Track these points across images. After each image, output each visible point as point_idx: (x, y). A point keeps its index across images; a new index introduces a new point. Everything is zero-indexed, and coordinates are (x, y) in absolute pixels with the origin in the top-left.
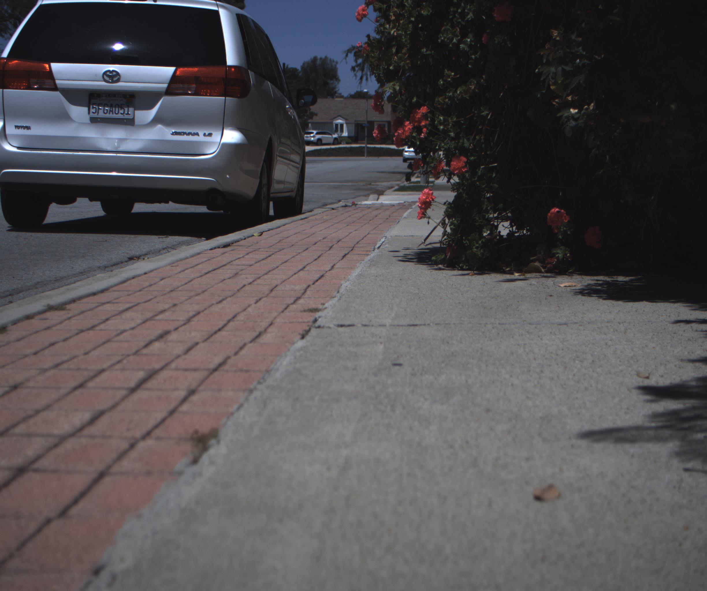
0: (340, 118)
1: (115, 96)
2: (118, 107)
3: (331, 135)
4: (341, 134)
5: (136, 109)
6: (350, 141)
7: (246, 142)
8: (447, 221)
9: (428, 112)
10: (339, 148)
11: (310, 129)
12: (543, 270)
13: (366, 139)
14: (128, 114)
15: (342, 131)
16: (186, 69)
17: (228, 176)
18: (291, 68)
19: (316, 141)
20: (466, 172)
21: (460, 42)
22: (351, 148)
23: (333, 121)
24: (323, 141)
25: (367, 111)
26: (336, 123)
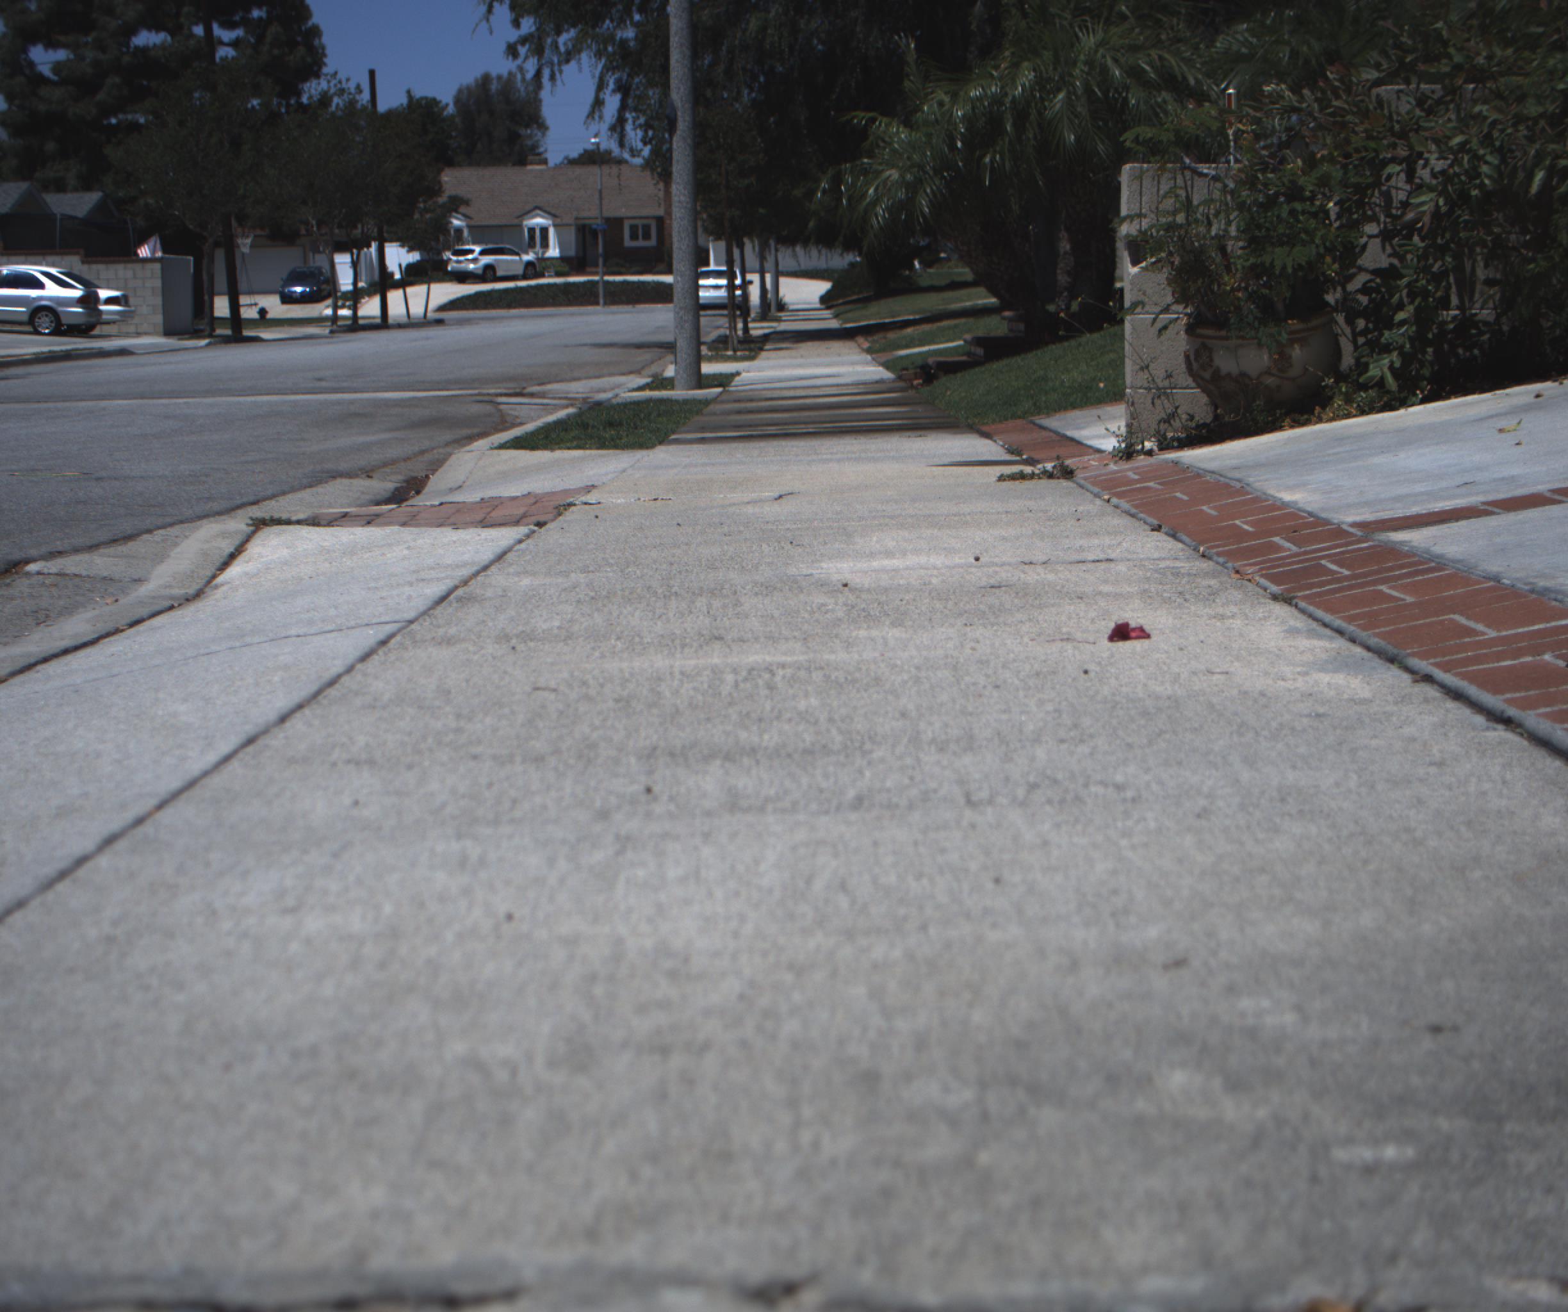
0: (538, 212)
3: (517, 254)
4: (544, 253)
6: (566, 269)
10: (539, 287)
11: (468, 244)
13: (601, 261)
15: (545, 245)
18: (422, 98)
19: (480, 272)
22: (568, 285)
23: (522, 222)
24: (497, 270)
25: (600, 192)
26: (531, 226)
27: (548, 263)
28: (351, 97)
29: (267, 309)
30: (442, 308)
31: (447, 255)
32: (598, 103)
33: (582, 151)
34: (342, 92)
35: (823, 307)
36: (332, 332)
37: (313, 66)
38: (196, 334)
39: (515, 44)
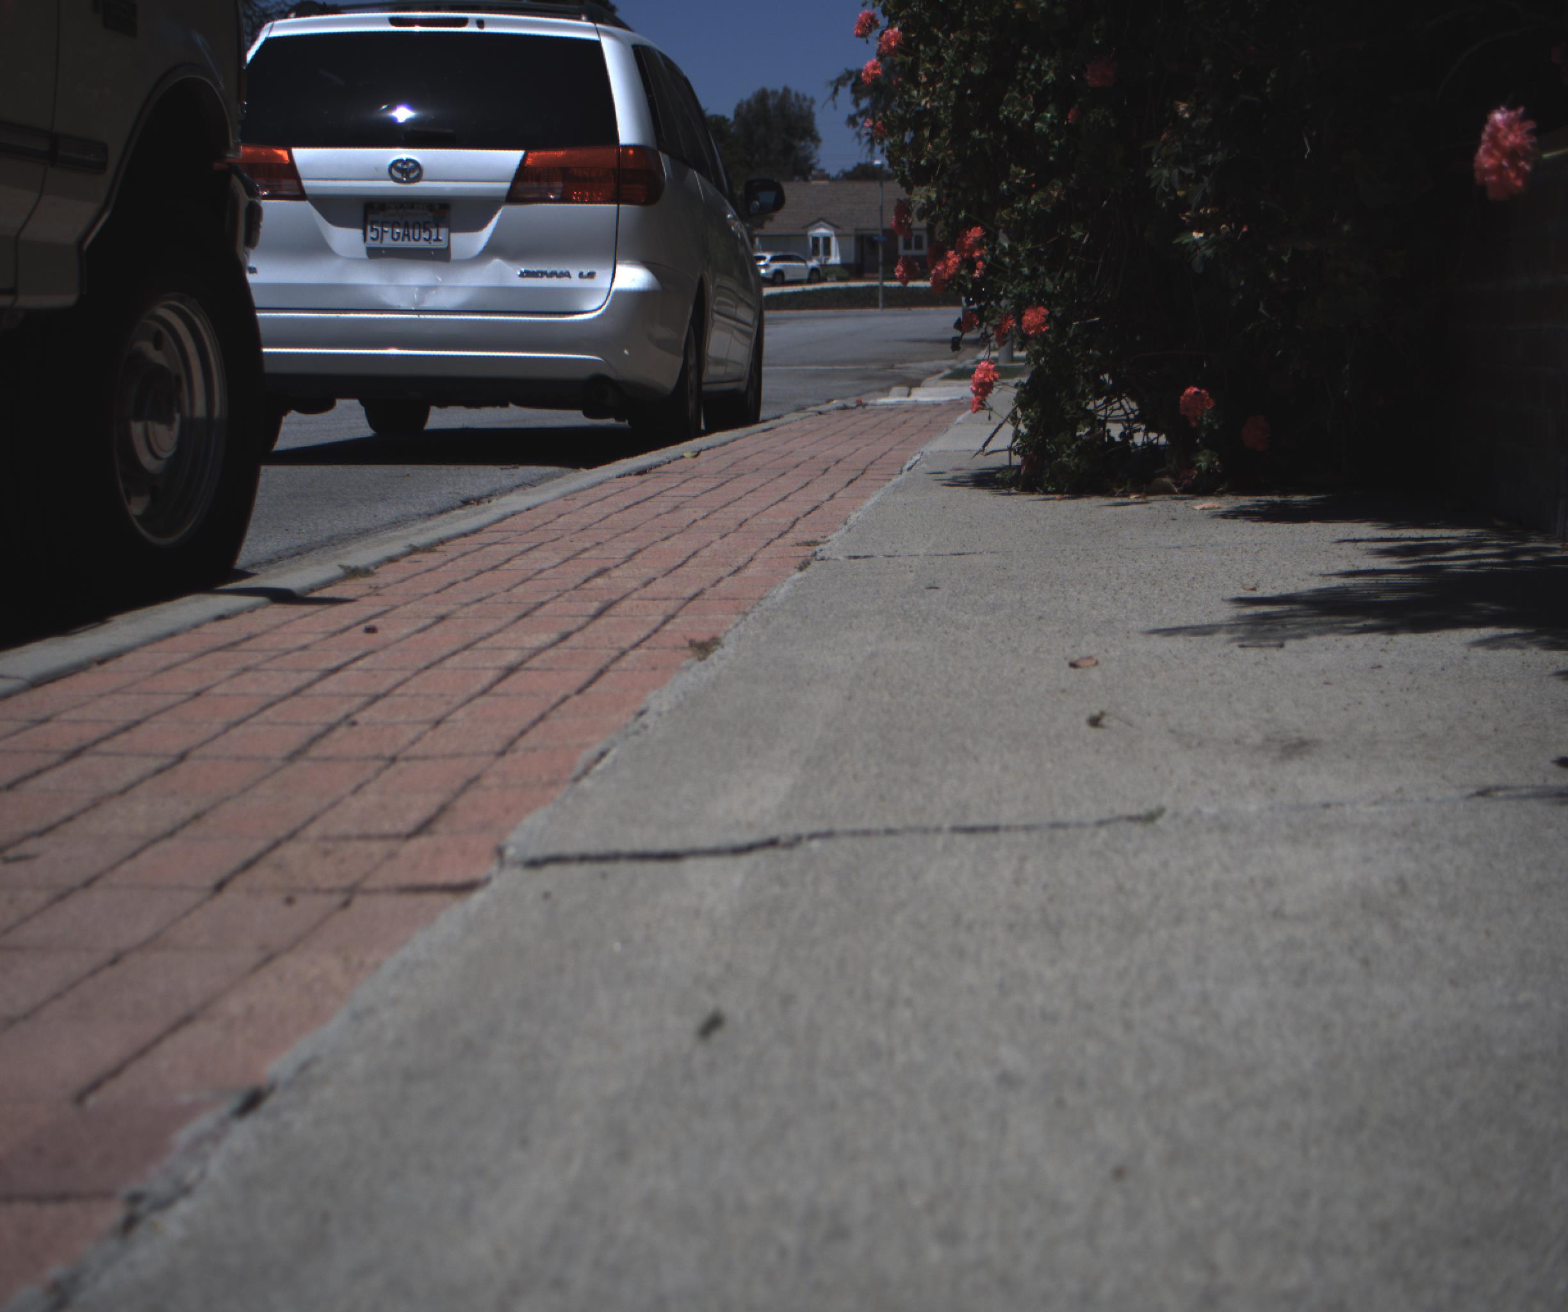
0: (822, 223)
1: (412, 207)
2: (420, 228)
3: (804, 261)
4: (826, 260)
5: (452, 230)
6: (846, 275)
7: (657, 287)
8: (1019, 414)
9: (984, 236)
10: (823, 291)
11: (759, 251)
12: (1176, 490)
13: (881, 268)
14: (437, 240)
15: (827, 252)
16: (543, 153)
17: (626, 352)
18: (712, 117)
19: (770, 276)
20: (1048, 331)
21: (1034, 118)
22: (849, 290)
23: (806, 231)
24: (786, 275)
25: (881, 208)
26: (815, 236)
27: (830, 269)
33: (854, 166)
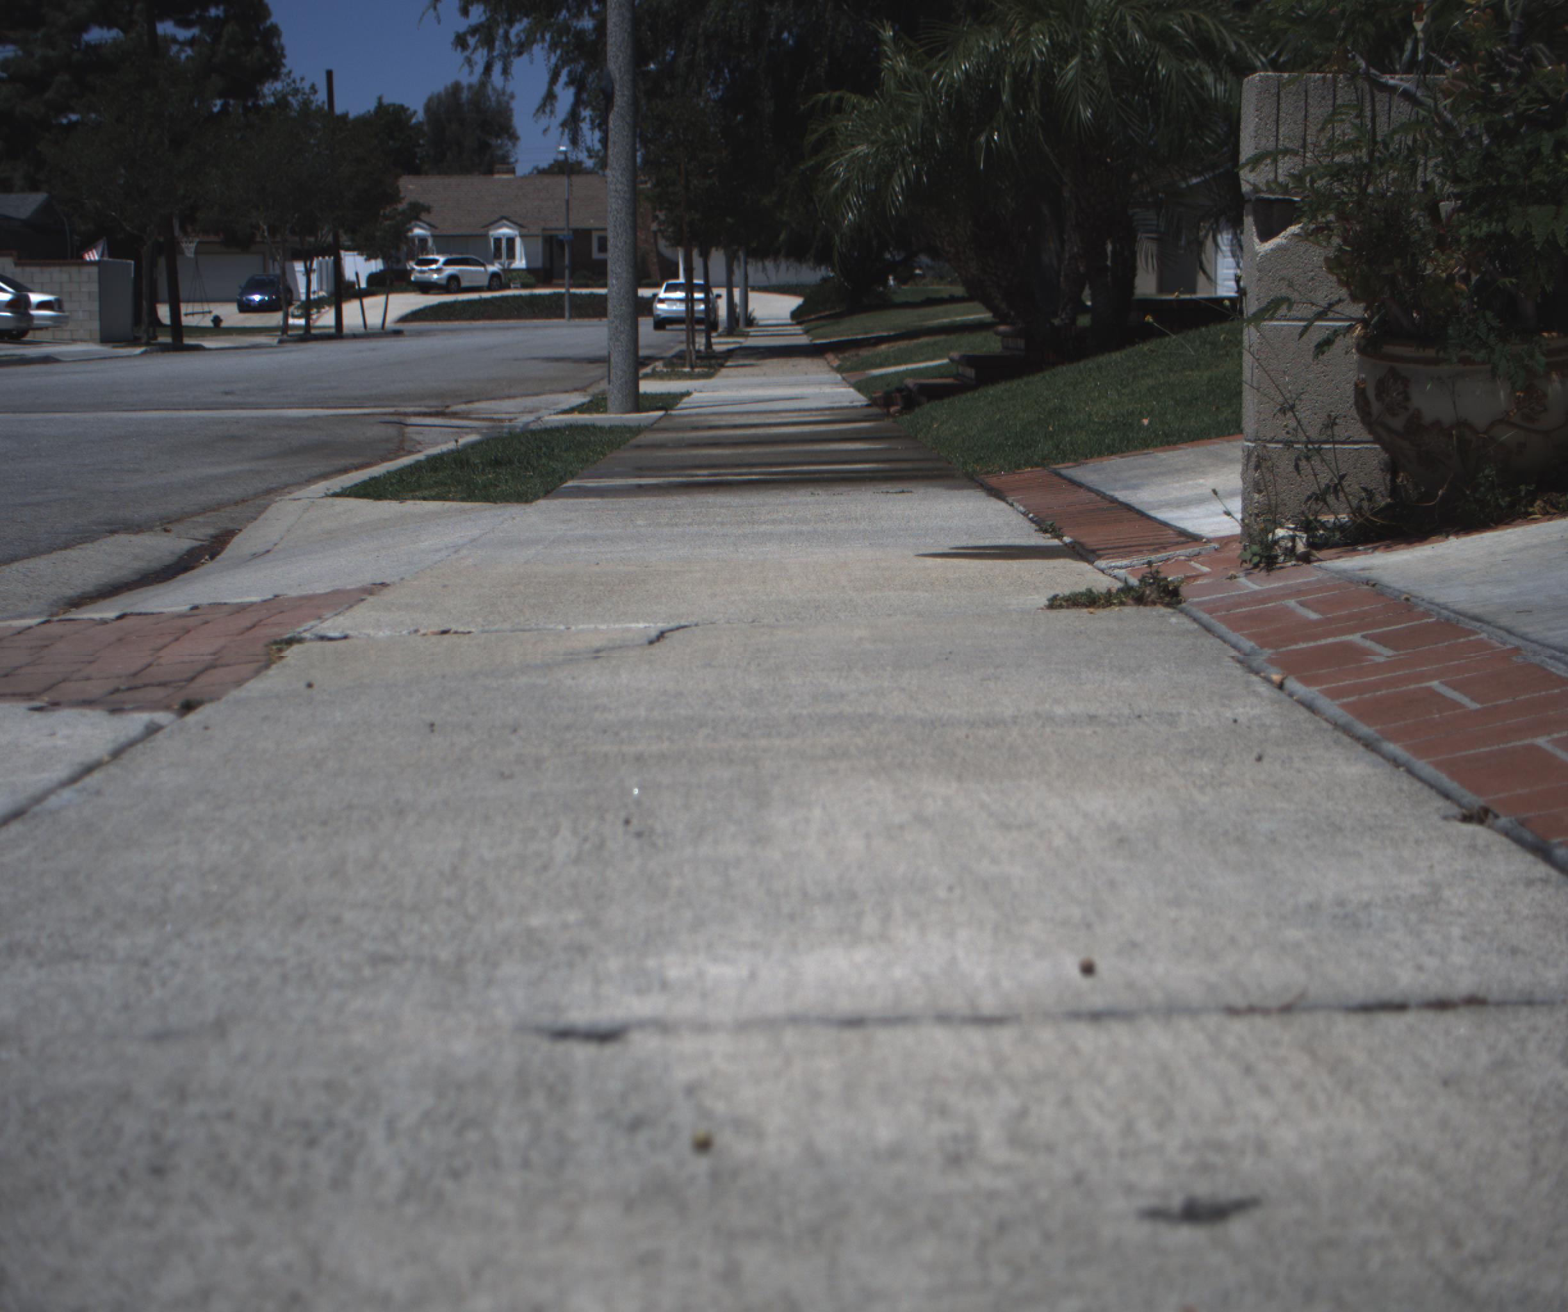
0: (505, 222)
3: (483, 265)
4: (510, 264)
6: (532, 280)
10: (505, 298)
11: (433, 254)
13: (567, 272)
15: (511, 255)
19: (444, 282)
22: (533, 296)
23: (488, 231)
24: (462, 280)
25: (567, 202)
26: (496, 236)
27: (514, 274)
28: (305, 97)
29: (222, 317)
30: (404, 319)
31: (412, 265)
32: (550, 97)
33: (552, 162)
34: (296, 91)
35: (794, 322)
36: (281, 342)
37: (272, 65)
38: (134, 342)
39: (465, 34)
